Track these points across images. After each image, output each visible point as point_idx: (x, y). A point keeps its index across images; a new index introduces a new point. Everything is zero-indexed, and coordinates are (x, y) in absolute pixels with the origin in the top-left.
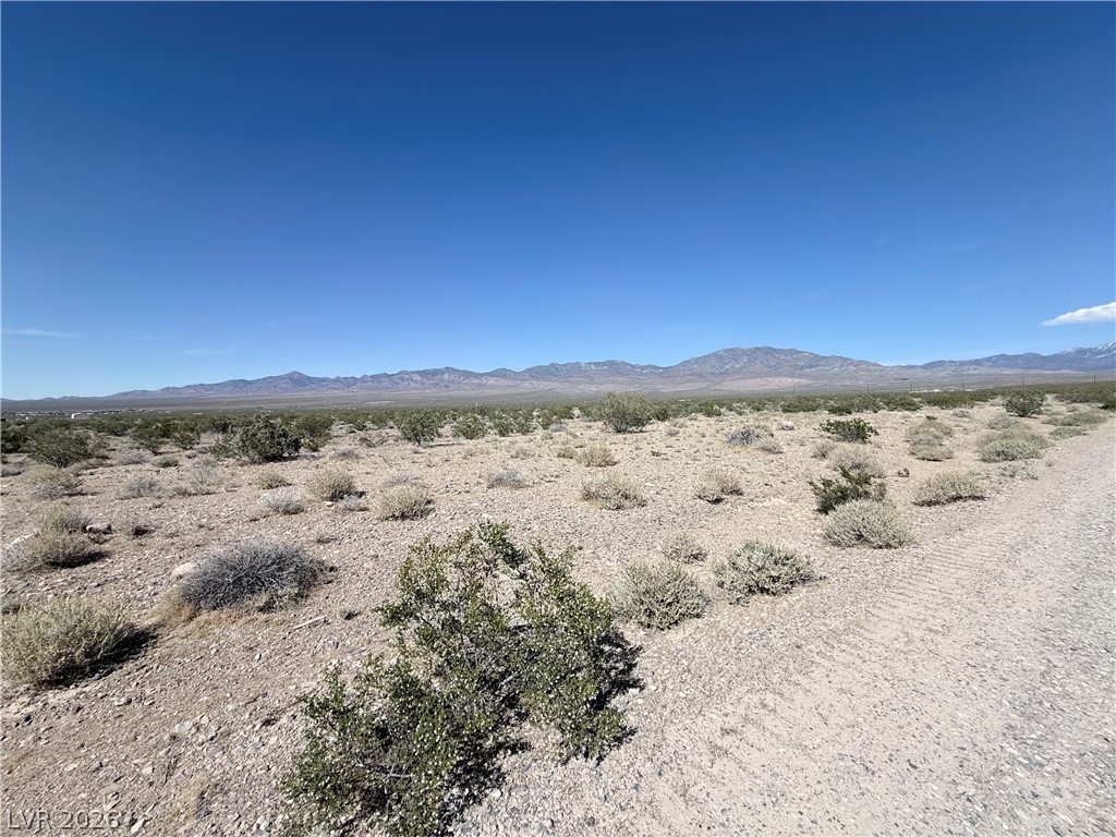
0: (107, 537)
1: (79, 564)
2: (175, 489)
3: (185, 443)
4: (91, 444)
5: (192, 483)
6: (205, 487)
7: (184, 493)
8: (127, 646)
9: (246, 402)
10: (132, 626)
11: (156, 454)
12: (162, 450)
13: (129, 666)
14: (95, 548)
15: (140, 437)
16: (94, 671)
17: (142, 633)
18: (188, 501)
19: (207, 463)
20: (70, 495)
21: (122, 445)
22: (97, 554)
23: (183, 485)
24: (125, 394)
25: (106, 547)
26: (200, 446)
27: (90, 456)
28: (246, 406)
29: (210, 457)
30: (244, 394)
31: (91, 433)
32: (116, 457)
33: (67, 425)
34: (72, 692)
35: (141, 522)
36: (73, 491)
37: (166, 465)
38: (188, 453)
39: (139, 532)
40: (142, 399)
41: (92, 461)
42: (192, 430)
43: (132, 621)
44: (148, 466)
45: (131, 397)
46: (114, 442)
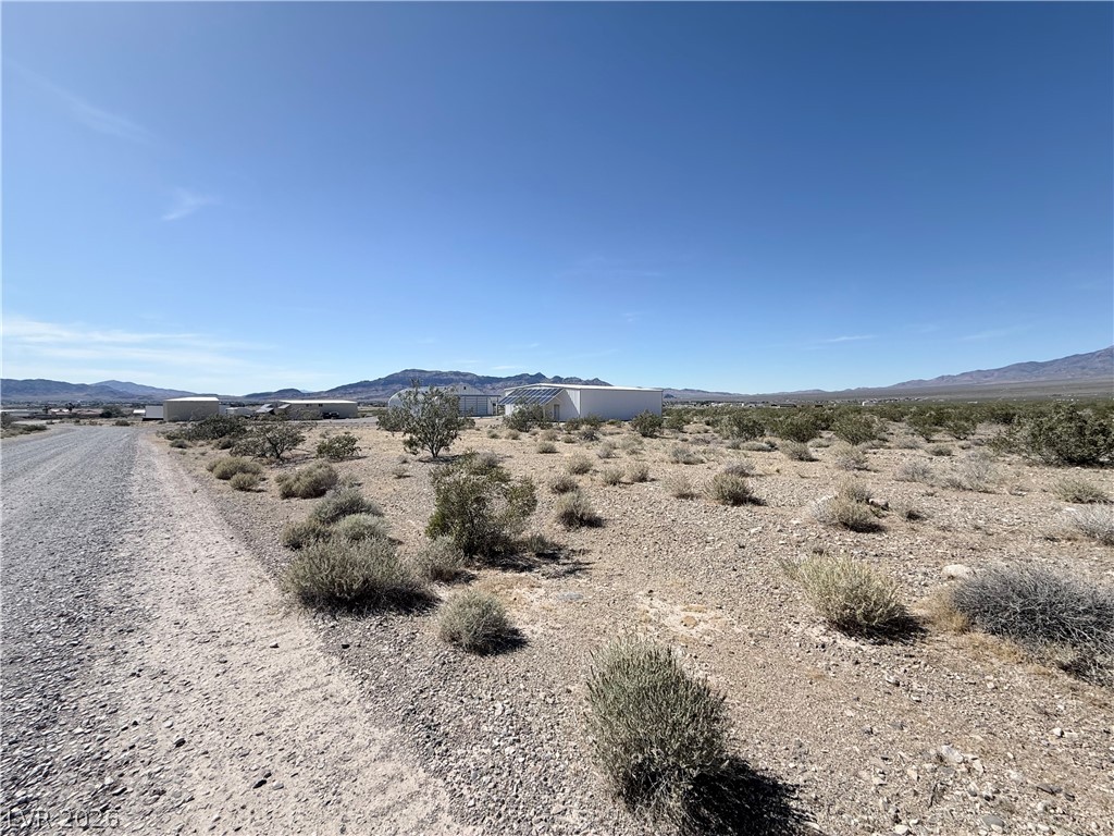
0: (885, 513)
1: (862, 531)
2: (949, 480)
3: (959, 433)
4: (875, 427)
5: (968, 477)
6: (982, 484)
7: (958, 486)
8: (897, 625)
9: (1036, 389)
10: (902, 608)
11: (929, 441)
12: (935, 438)
13: (898, 647)
14: (874, 520)
15: (915, 423)
16: (870, 635)
17: (911, 620)
18: (962, 495)
19: (985, 457)
20: (859, 469)
21: (899, 430)
22: (876, 526)
23: (957, 476)
24: (904, 384)
25: (883, 522)
26: (976, 437)
27: (874, 438)
28: (1035, 394)
29: (989, 451)
30: (1034, 379)
31: (876, 419)
32: (894, 441)
33: (859, 411)
34: (852, 643)
35: (914, 507)
36: (861, 466)
37: (940, 453)
38: (962, 443)
39: (912, 516)
40: (918, 387)
41: (876, 442)
42: (967, 420)
43: (903, 603)
44: (921, 452)
45: (908, 386)
46: (893, 427)
